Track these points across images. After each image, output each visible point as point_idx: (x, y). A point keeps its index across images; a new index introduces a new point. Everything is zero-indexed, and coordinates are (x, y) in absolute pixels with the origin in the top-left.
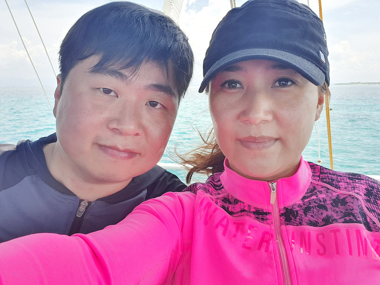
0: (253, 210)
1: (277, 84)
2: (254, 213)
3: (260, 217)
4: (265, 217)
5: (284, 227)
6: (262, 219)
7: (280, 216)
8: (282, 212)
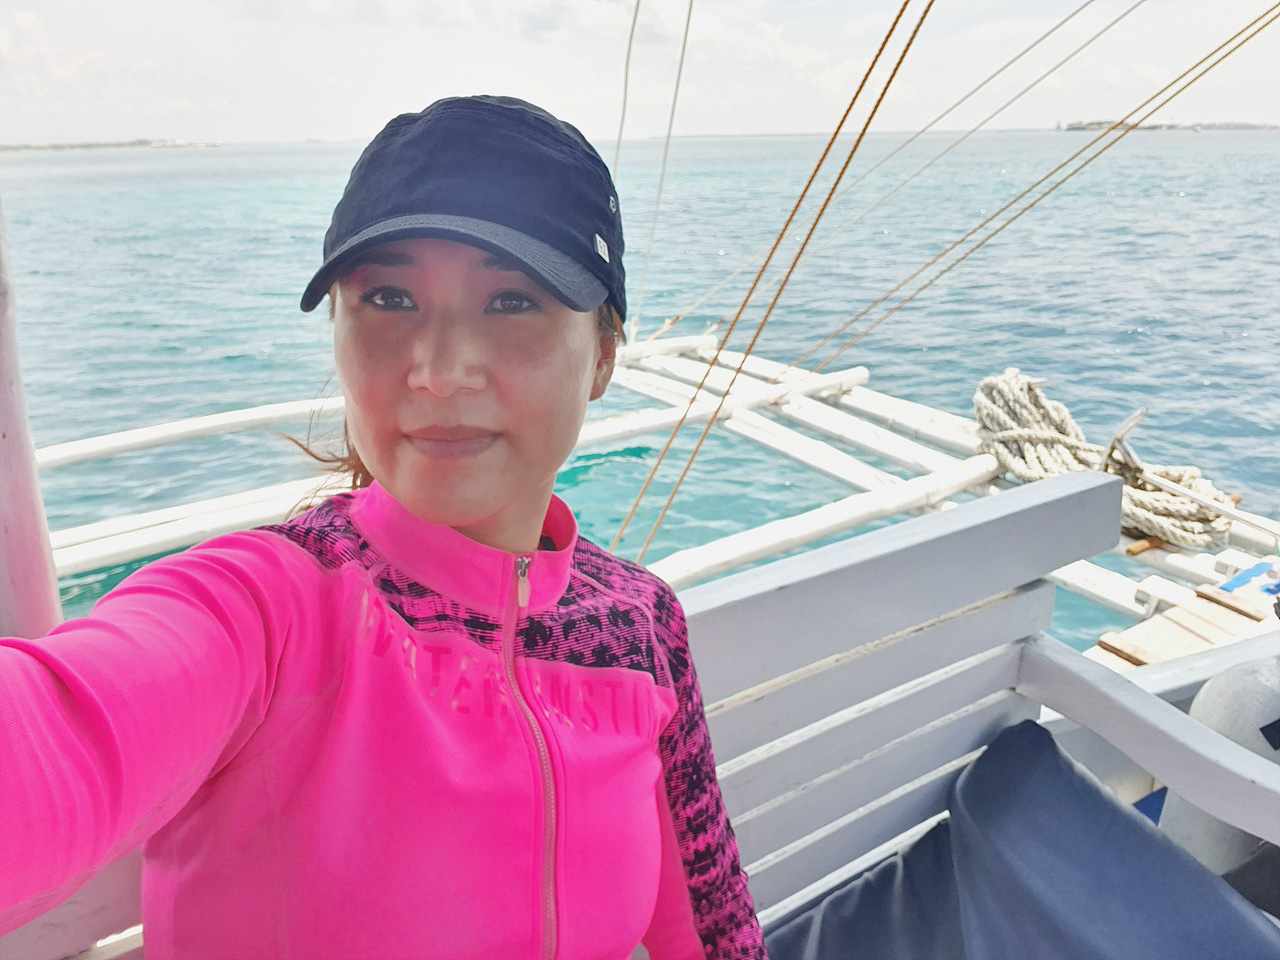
0: (463, 615)
1: (498, 304)
2: (466, 622)
3: (479, 632)
4: (488, 633)
5: (522, 660)
6: (482, 638)
7: (517, 635)
8: (524, 625)
